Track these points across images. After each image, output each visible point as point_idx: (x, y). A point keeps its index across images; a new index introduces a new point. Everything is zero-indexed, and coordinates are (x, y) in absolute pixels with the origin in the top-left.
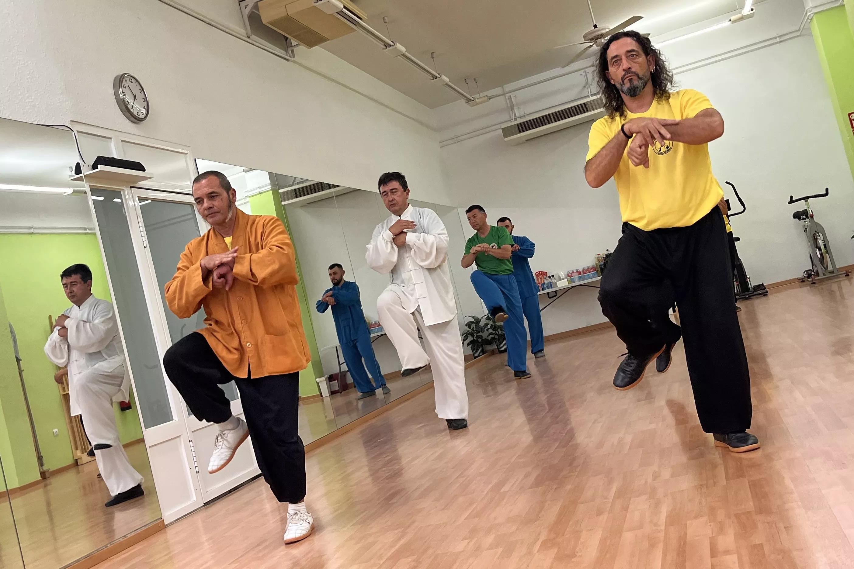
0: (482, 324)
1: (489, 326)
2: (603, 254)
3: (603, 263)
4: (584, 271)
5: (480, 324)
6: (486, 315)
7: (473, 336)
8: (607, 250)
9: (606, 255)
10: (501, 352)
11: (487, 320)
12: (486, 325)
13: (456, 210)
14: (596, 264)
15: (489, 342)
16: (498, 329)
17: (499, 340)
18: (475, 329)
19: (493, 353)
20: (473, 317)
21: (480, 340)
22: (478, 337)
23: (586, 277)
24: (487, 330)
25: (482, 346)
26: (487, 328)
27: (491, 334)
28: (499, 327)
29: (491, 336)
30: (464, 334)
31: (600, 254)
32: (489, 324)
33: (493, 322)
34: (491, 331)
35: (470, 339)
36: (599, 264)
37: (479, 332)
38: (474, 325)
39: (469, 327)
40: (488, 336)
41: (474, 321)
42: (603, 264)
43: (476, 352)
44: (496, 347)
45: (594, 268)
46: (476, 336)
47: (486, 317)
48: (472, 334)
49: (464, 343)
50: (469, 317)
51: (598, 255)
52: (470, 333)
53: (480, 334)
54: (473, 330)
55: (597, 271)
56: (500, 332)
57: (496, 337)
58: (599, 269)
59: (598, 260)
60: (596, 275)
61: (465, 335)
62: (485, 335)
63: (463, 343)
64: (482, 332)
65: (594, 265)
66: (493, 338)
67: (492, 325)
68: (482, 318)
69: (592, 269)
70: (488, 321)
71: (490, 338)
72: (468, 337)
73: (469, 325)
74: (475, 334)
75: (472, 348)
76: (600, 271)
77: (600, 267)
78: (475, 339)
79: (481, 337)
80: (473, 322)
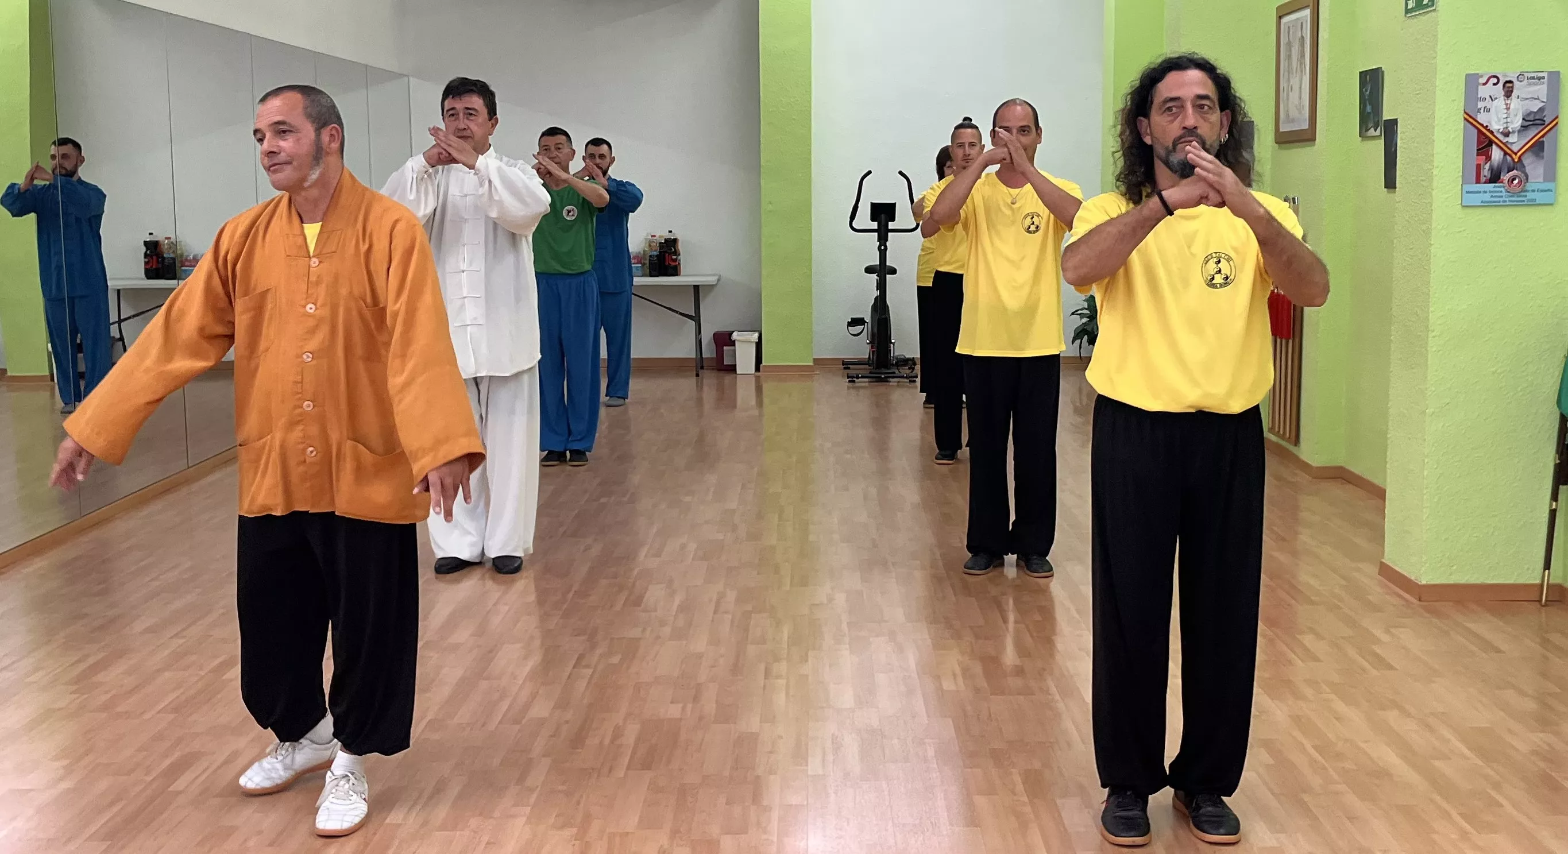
2: (660, 237)
3: (655, 253)
8: (670, 232)
9: (666, 239)
13: (406, 79)
14: (644, 251)
31: (654, 236)
36: (650, 254)
42: (657, 256)
51: (652, 236)
55: (644, 265)
58: (647, 262)
59: (650, 246)
76: (648, 265)
77: (650, 260)
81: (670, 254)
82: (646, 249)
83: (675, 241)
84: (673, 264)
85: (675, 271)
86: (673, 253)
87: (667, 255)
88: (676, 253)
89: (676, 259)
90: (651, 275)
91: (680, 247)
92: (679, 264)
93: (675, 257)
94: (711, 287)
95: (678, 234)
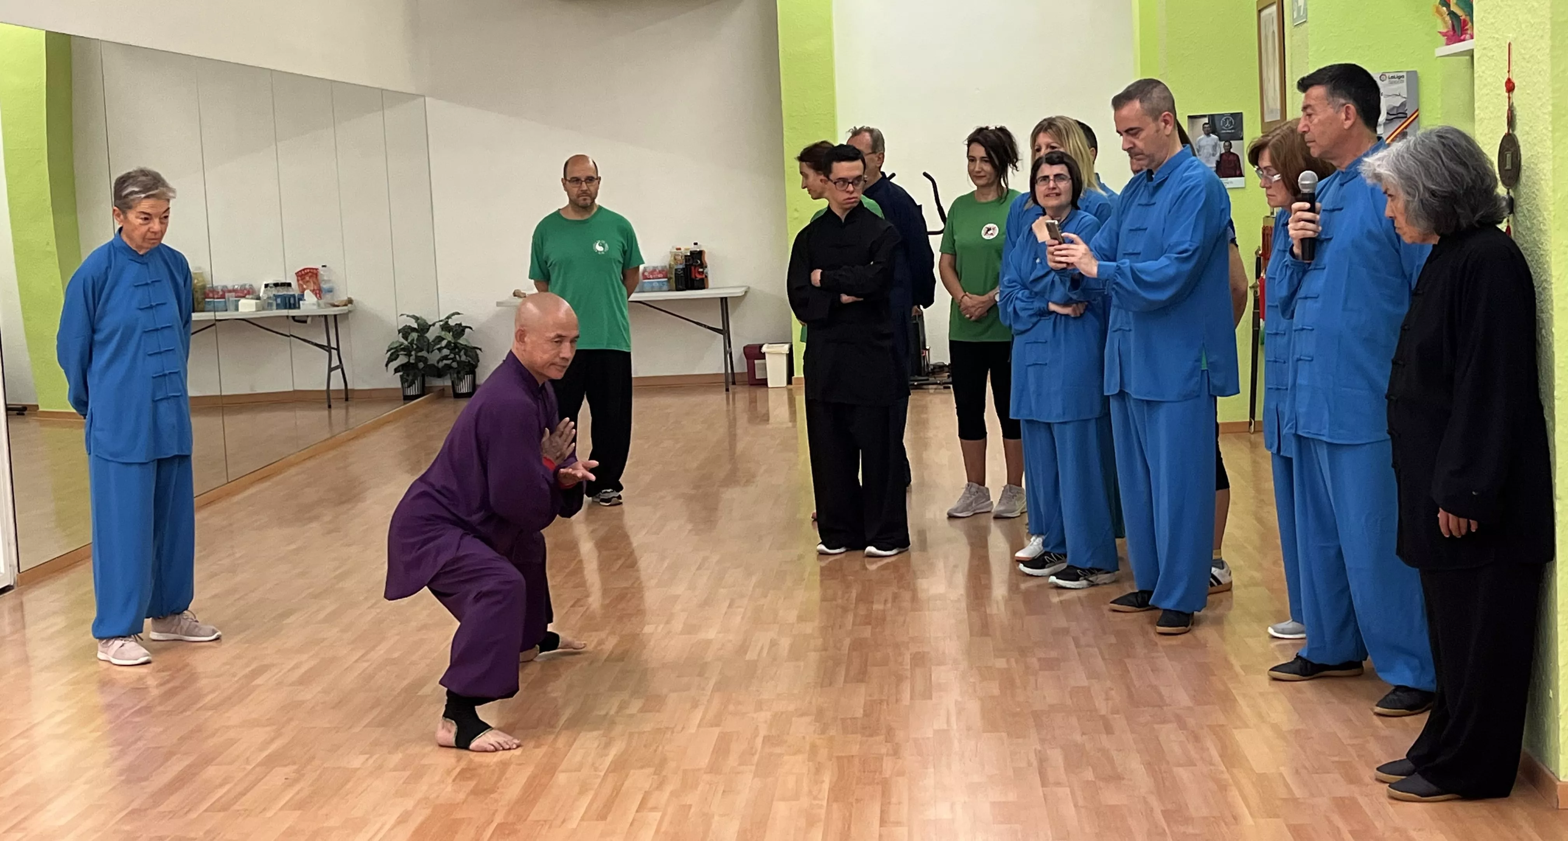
0: (431, 335)
1: (444, 343)
2: (686, 249)
3: (681, 267)
4: (646, 274)
5: (428, 335)
6: (441, 321)
7: (409, 355)
8: (696, 244)
9: (691, 252)
10: (458, 396)
11: (442, 329)
12: (440, 339)
13: (422, 99)
14: (670, 265)
15: (440, 373)
16: (460, 351)
17: (458, 373)
18: (415, 342)
19: (441, 394)
20: (417, 319)
21: (421, 365)
22: (419, 359)
23: (647, 287)
24: (440, 349)
25: (423, 376)
26: (439, 346)
27: (446, 357)
28: (463, 348)
29: (445, 362)
30: (392, 349)
31: (680, 249)
32: (444, 339)
33: (453, 335)
34: (446, 352)
35: (402, 360)
36: (676, 267)
37: (422, 350)
38: (415, 335)
39: (406, 338)
40: (438, 362)
41: (415, 326)
42: (683, 269)
43: (409, 387)
44: (450, 384)
45: (664, 272)
46: (416, 356)
47: (441, 323)
48: (408, 351)
49: (389, 365)
50: (408, 316)
51: (678, 249)
52: (403, 349)
53: (424, 353)
54: (411, 343)
55: (669, 279)
56: (464, 358)
57: (455, 365)
58: (673, 276)
59: (675, 259)
60: (665, 287)
61: (392, 351)
62: (434, 358)
63: (387, 365)
64: (428, 352)
65: (666, 266)
66: (448, 367)
67: (449, 342)
68: (434, 325)
69: (660, 272)
70: (443, 333)
71: (441, 365)
72: (398, 356)
73: (406, 332)
74: (413, 353)
75: (401, 376)
76: (674, 279)
77: (675, 274)
78: (412, 361)
79: (425, 360)
80: (414, 330)
81: (695, 266)
82: (672, 263)
83: (701, 253)
84: (699, 277)
85: (702, 284)
86: (699, 265)
87: (693, 268)
88: (703, 265)
89: (703, 272)
90: (678, 290)
91: (707, 259)
92: (706, 277)
93: (701, 270)
94: (739, 299)
95: (703, 246)
